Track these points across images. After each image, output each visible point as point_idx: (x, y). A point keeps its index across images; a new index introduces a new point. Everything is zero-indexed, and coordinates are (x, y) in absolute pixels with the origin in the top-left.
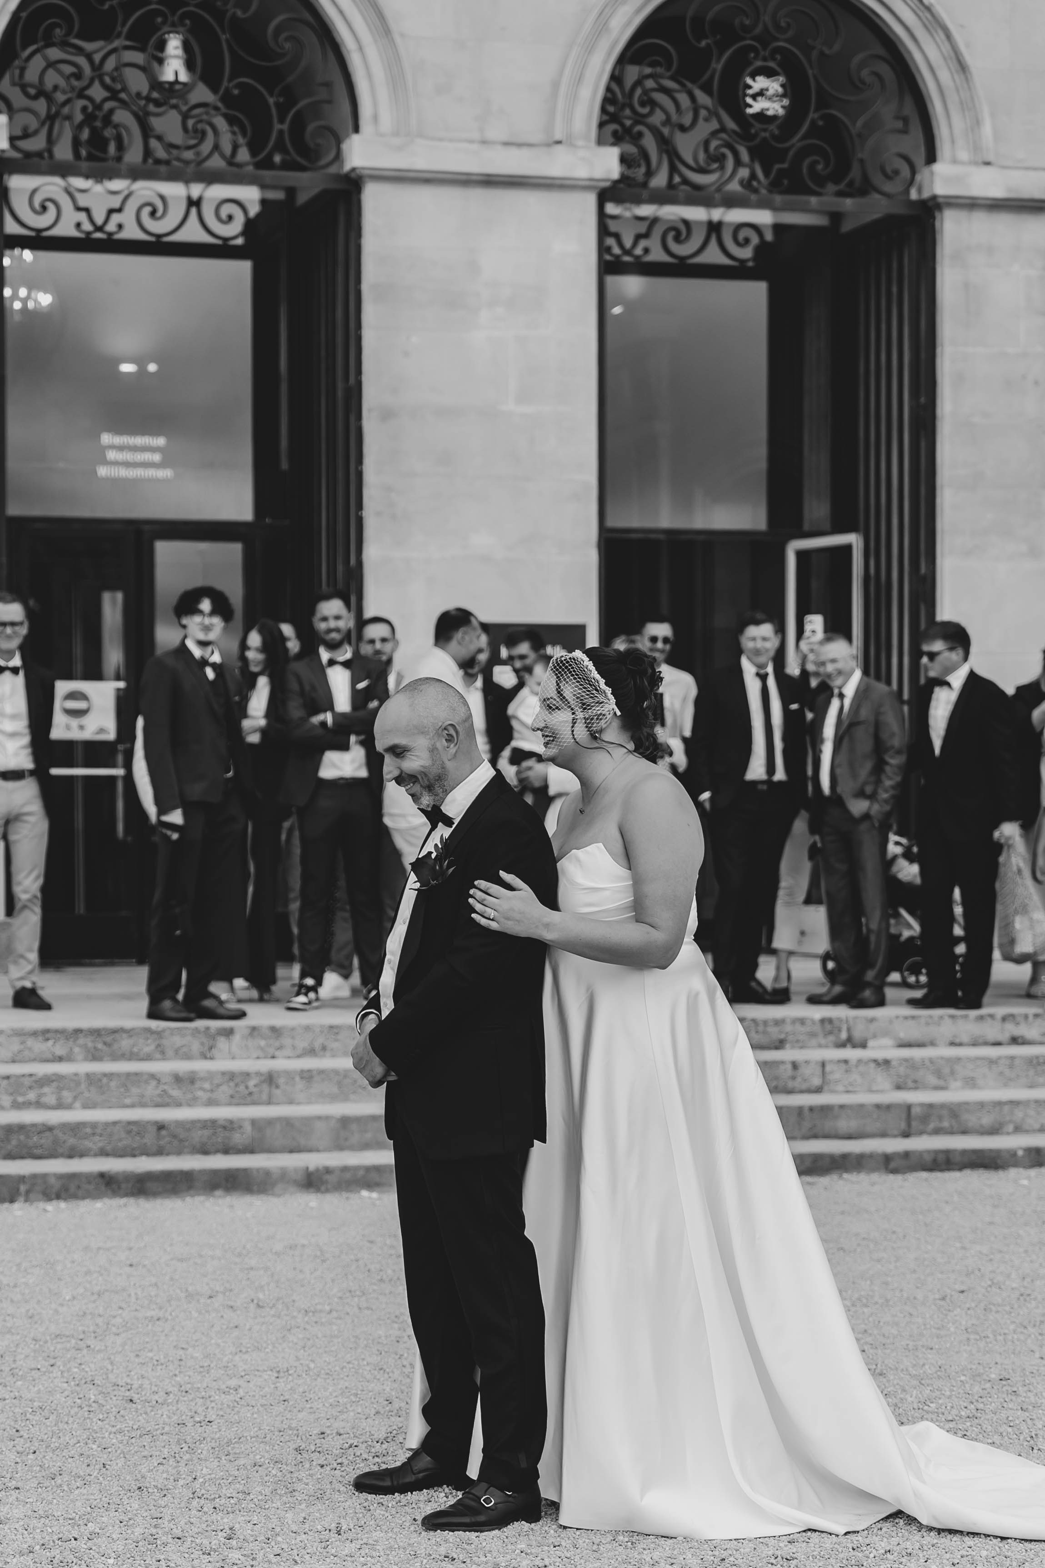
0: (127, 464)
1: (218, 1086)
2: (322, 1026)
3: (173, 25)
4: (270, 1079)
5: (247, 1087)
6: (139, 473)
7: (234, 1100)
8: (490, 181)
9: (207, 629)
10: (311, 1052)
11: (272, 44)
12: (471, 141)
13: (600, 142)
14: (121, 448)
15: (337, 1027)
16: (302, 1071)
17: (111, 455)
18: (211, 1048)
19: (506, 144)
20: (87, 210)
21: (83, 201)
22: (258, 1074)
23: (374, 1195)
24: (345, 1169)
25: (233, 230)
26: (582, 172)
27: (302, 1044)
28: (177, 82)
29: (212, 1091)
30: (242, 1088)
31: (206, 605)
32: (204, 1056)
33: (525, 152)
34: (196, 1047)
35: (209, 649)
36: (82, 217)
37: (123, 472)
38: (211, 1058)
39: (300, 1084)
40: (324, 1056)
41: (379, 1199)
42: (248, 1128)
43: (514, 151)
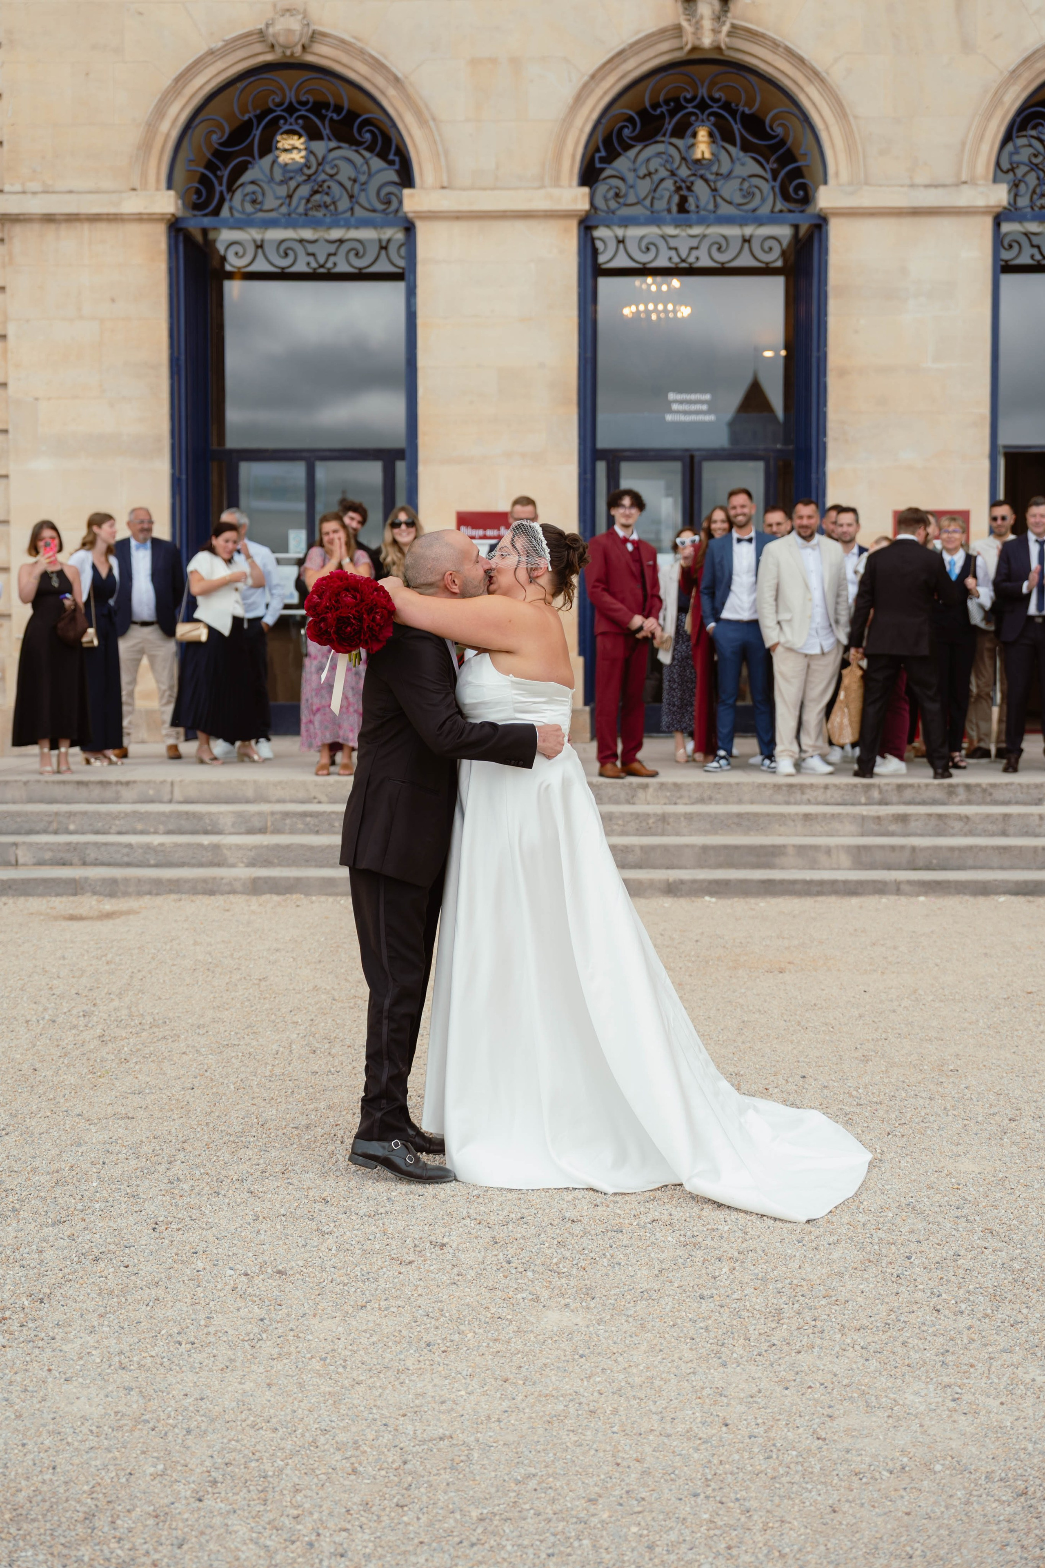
0: (685, 413)
1: (628, 822)
2: (709, 783)
3: (703, 121)
4: (664, 818)
5: (648, 824)
6: (693, 418)
7: (639, 832)
8: (916, 212)
9: (628, 517)
10: (701, 801)
11: (768, 129)
12: (902, 186)
13: (995, 180)
14: (681, 402)
15: (719, 784)
16: (686, 814)
17: (675, 407)
18: (633, 797)
19: (927, 186)
20: (676, 249)
21: (673, 243)
22: (655, 815)
23: (714, 900)
24: (694, 881)
25: (774, 258)
26: (981, 202)
27: (695, 795)
28: (703, 158)
29: (624, 826)
30: (644, 824)
31: (627, 501)
32: (628, 802)
33: (940, 191)
34: (623, 796)
35: (630, 530)
36: (673, 253)
37: (683, 418)
38: (634, 804)
39: (684, 823)
40: (710, 803)
41: (715, 903)
42: (638, 851)
43: (933, 191)
